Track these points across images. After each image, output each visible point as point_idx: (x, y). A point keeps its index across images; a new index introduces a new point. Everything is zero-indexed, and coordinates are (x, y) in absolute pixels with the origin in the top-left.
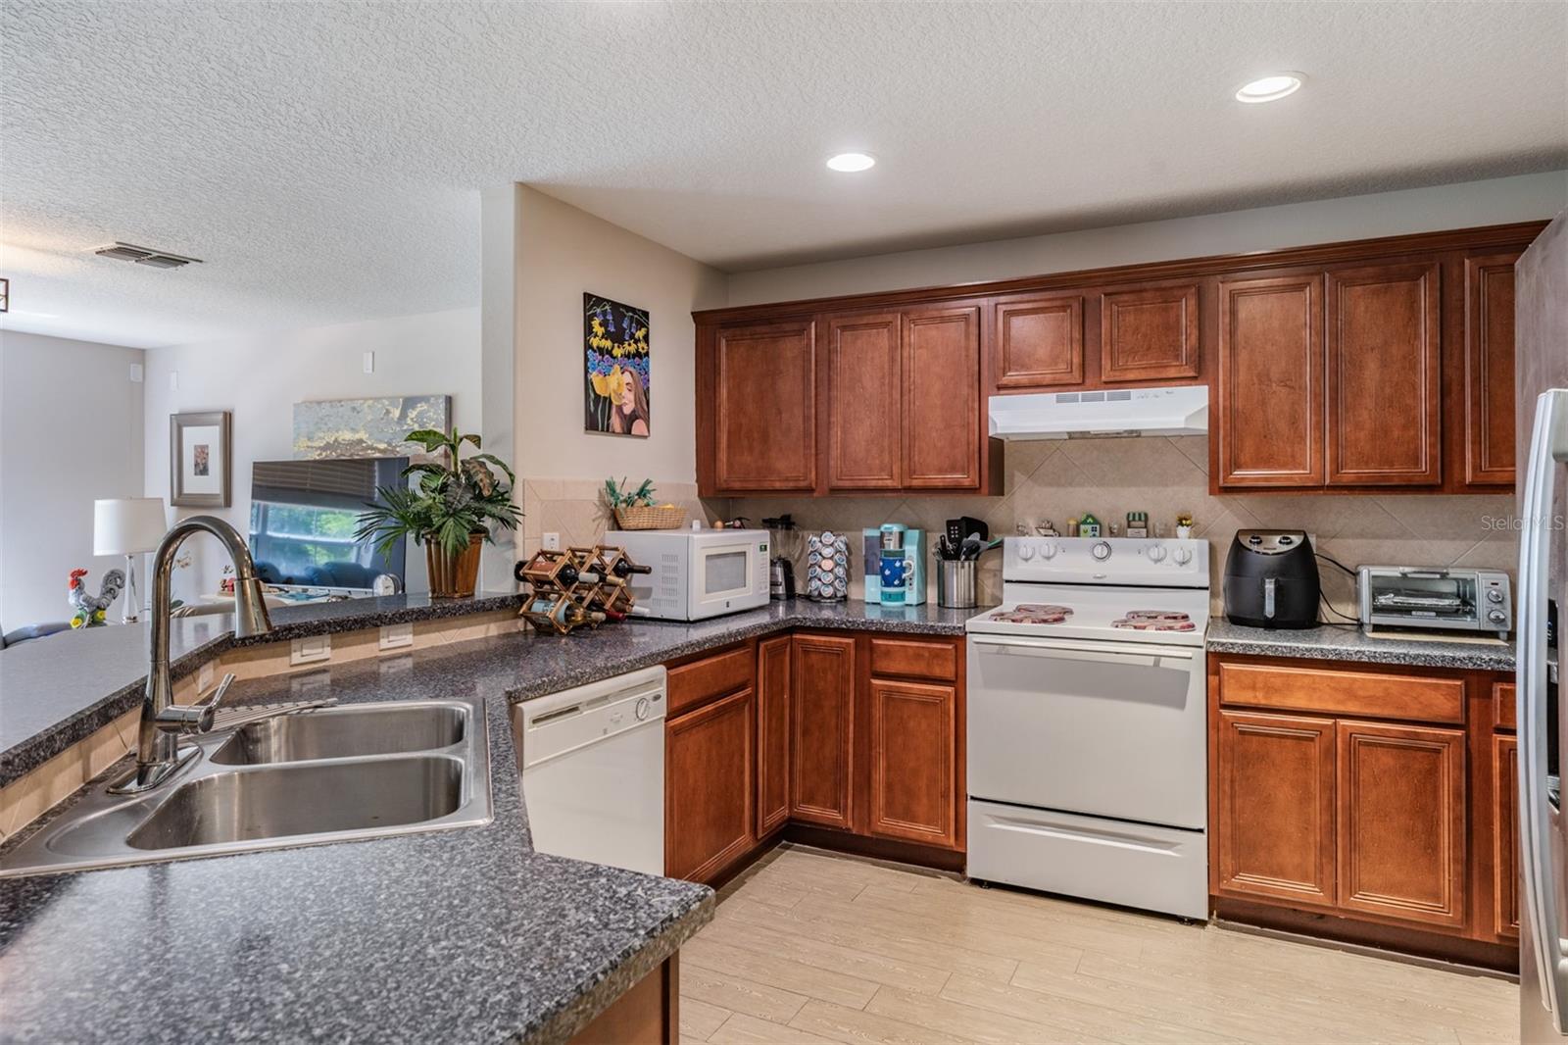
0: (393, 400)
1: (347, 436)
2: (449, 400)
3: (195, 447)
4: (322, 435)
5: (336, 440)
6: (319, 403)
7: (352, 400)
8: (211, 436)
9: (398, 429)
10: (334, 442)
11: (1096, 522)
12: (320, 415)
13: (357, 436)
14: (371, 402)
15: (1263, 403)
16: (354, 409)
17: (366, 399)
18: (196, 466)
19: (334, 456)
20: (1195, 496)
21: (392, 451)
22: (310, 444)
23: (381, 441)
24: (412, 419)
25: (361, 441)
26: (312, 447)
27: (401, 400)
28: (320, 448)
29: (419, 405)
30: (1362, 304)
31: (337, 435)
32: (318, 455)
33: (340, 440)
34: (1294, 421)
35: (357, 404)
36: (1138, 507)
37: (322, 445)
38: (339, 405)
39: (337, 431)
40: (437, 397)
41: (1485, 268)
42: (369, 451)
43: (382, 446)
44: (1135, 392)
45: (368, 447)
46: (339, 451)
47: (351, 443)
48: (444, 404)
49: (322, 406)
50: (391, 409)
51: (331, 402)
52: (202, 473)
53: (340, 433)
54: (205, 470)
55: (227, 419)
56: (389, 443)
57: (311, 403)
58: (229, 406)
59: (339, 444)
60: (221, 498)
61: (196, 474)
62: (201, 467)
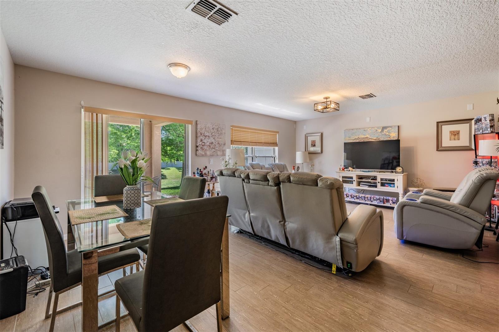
0: (378, 128)
1: (363, 136)
2: (398, 126)
3: (312, 141)
4: (354, 136)
5: (358, 137)
6: (353, 129)
7: (364, 128)
8: (317, 139)
9: (380, 134)
12: (353, 132)
13: (366, 136)
14: (370, 128)
16: (365, 130)
17: (369, 128)
19: (358, 141)
21: (378, 139)
22: (349, 139)
23: (374, 137)
24: (385, 132)
25: (367, 137)
27: (381, 128)
28: (353, 139)
29: (388, 128)
32: (352, 141)
33: (360, 137)
35: (366, 129)
38: (359, 129)
40: (395, 126)
43: (375, 138)
45: (370, 139)
46: (359, 140)
47: (364, 138)
48: (398, 128)
49: (354, 130)
50: (378, 130)
51: (357, 129)
52: (313, 146)
53: (360, 136)
54: (314, 146)
55: (322, 134)
56: (377, 138)
57: (350, 129)
58: (322, 132)
59: (359, 138)
60: (320, 151)
61: (312, 146)
62: (313, 145)
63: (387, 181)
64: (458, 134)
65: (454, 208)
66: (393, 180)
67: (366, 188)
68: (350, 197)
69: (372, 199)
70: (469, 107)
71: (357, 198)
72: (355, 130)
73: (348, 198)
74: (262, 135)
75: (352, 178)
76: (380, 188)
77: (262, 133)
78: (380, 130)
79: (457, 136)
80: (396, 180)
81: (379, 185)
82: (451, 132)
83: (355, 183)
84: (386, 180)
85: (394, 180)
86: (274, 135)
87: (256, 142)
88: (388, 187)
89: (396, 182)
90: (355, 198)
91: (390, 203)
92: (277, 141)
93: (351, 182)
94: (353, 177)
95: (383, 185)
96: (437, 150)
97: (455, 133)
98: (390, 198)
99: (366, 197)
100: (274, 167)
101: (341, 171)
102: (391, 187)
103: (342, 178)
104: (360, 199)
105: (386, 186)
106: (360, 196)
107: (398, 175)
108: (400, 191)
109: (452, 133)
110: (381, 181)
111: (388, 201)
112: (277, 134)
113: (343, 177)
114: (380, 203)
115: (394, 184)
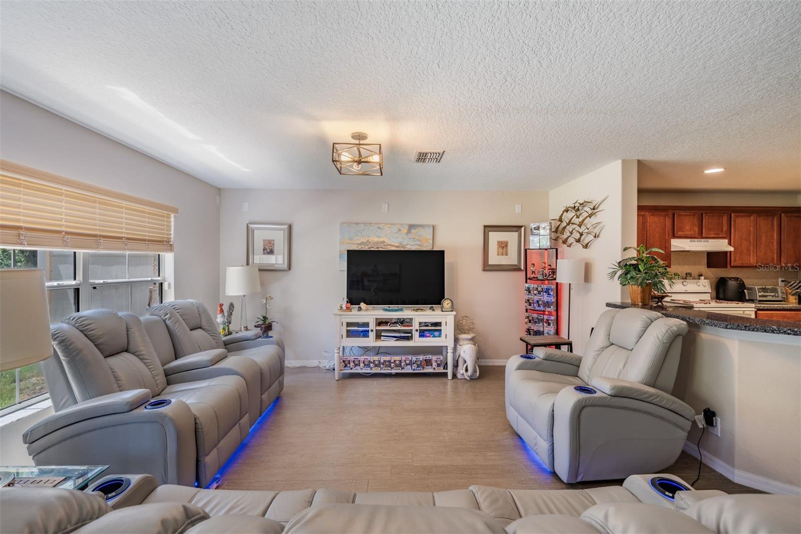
0: (402, 225)
1: (376, 239)
2: (433, 227)
3: (264, 240)
4: (358, 238)
5: (368, 241)
6: (357, 224)
7: (377, 224)
8: (279, 238)
9: (406, 237)
10: (367, 242)
11: (679, 275)
12: (358, 229)
13: (382, 240)
14: (389, 225)
15: (741, 245)
16: (379, 228)
18: (264, 250)
19: (366, 248)
20: (703, 268)
21: (403, 247)
22: (350, 242)
23: (395, 243)
24: (414, 234)
25: (383, 242)
26: (352, 243)
27: (407, 226)
28: (357, 244)
29: (418, 228)
30: (763, 223)
31: (368, 239)
32: (357, 247)
33: (370, 241)
34: (748, 250)
35: (381, 226)
36: (688, 271)
37: (359, 243)
38: (369, 225)
39: (369, 237)
40: (428, 226)
41: (786, 216)
42: (389, 247)
43: (396, 245)
44: (710, 240)
45: (388, 245)
46: (370, 246)
47: (378, 243)
48: (432, 229)
49: (359, 225)
50: (402, 229)
51: (365, 224)
52: (268, 253)
53: (371, 238)
54: (271, 252)
55: (290, 227)
56: (400, 244)
57: (352, 223)
58: (289, 221)
59: (370, 243)
60: (286, 266)
61: (264, 254)
62: (268, 251)
63: (427, 326)
64: (506, 246)
65: (659, 398)
66: (438, 324)
67: (392, 343)
68: (362, 365)
69: (403, 364)
70: (518, 209)
71: (376, 366)
72: (362, 225)
73: (358, 367)
74: (122, 213)
75: (366, 325)
76: (417, 341)
77: (122, 207)
78: (406, 231)
79: (505, 249)
80: (443, 324)
81: (416, 335)
82: (499, 242)
83: (372, 335)
84: (426, 324)
85: (441, 323)
86: (164, 217)
87: (95, 236)
88: (430, 337)
89: (443, 328)
90: (372, 365)
91: (434, 366)
92: (172, 236)
93: (365, 334)
94: (368, 323)
95: (422, 334)
96: (484, 270)
97: (503, 245)
98: (434, 358)
99: (392, 361)
100: (170, 318)
101: (345, 311)
102: (434, 336)
103: (347, 326)
104: (382, 366)
105: (427, 337)
106: (382, 361)
107: (446, 315)
108: (450, 343)
109: (500, 244)
110: (420, 327)
111: (428, 362)
112: (172, 215)
113: (349, 324)
114: (418, 369)
115: (440, 330)
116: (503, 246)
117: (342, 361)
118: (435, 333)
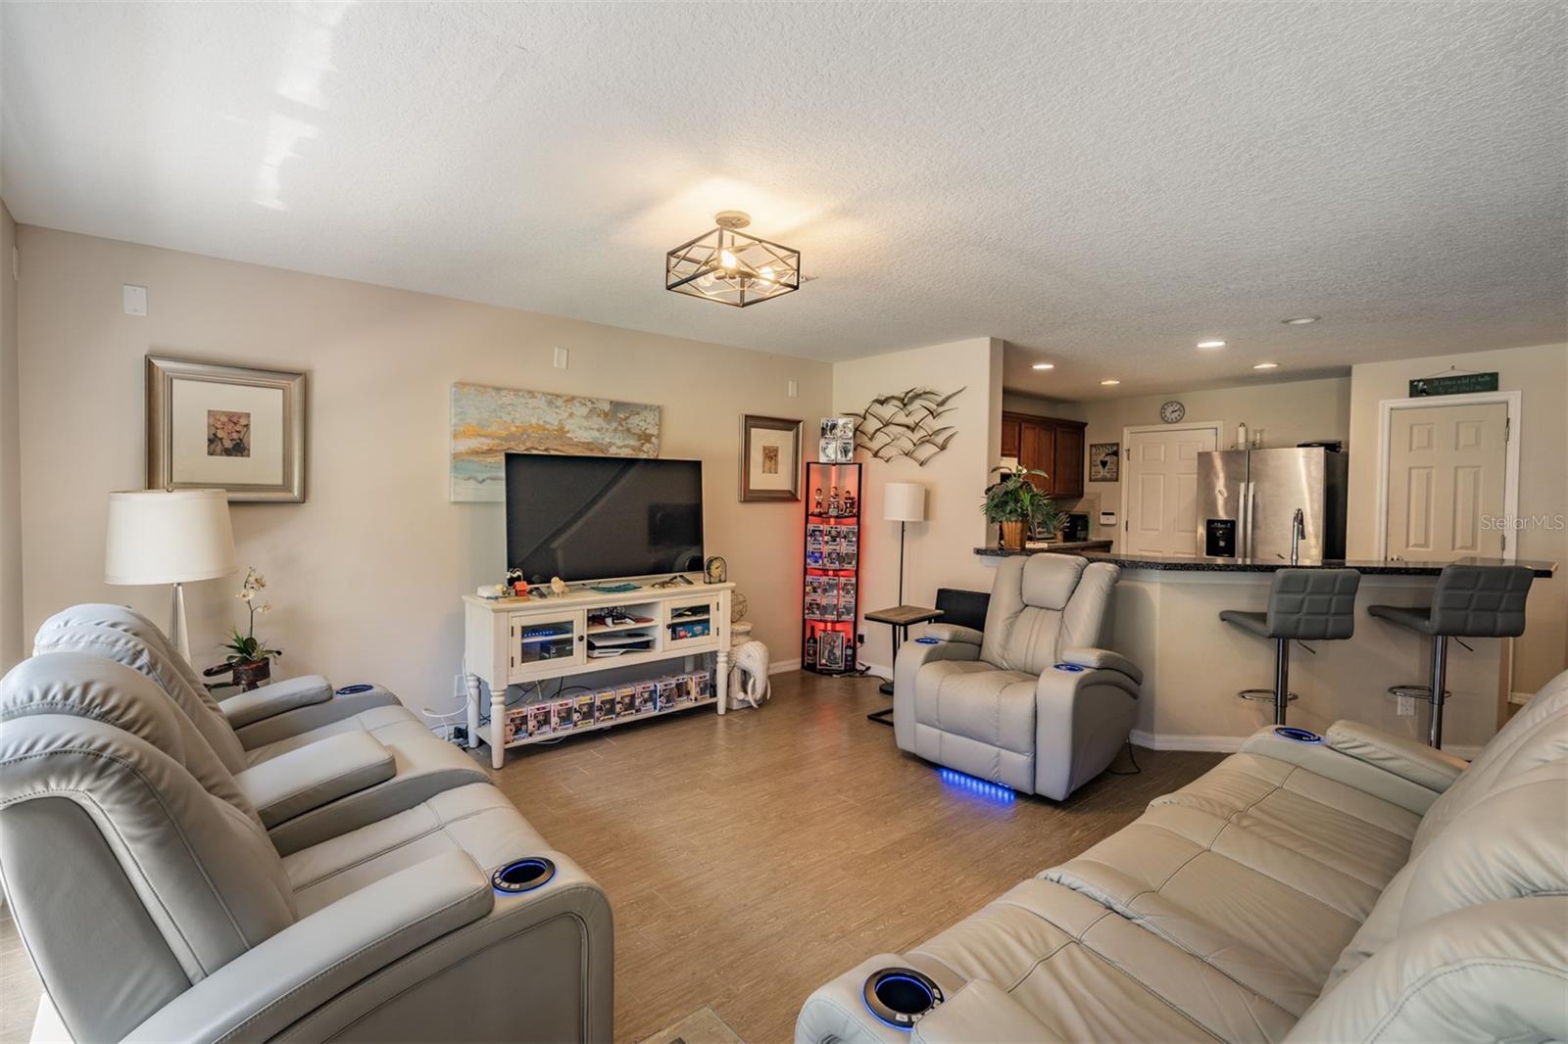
2: (660, 410)
6: (498, 389)
12: (500, 402)
16: (550, 402)
18: (211, 441)
21: (601, 450)
22: (482, 432)
25: (561, 436)
26: (486, 436)
27: (609, 404)
28: (500, 438)
37: (502, 435)
38: (528, 396)
46: (529, 445)
48: (658, 414)
49: (504, 393)
51: (516, 391)
52: (228, 452)
54: (239, 449)
55: (303, 380)
56: (596, 442)
57: (484, 387)
61: (211, 453)
62: (228, 445)
64: (775, 456)
66: (705, 609)
67: (619, 660)
68: (554, 720)
69: (637, 702)
71: (585, 716)
72: (511, 394)
73: (545, 728)
75: (568, 626)
76: (665, 648)
78: (608, 415)
79: (773, 462)
80: (713, 608)
82: (763, 448)
83: (580, 648)
85: (708, 606)
88: (685, 637)
89: (713, 615)
90: (575, 716)
91: (692, 695)
93: (563, 649)
94: (572, 622)
96: (743, 500)
98: (693, 678)
99: (618, 699)
101: (515, 600)
102: (694, 635)
103: (523, 637)
104: (597, 714)
105: (681, 638)
106: (597, 703)
107: (719, 590)
108: (723, 644)
109: (767, 451)
111: (682, 690)
113: (527, 631)
114: (667, 705)
115: (707, 621)
116: (771, 455)
117: (509, 722)
118: (695, 629)
